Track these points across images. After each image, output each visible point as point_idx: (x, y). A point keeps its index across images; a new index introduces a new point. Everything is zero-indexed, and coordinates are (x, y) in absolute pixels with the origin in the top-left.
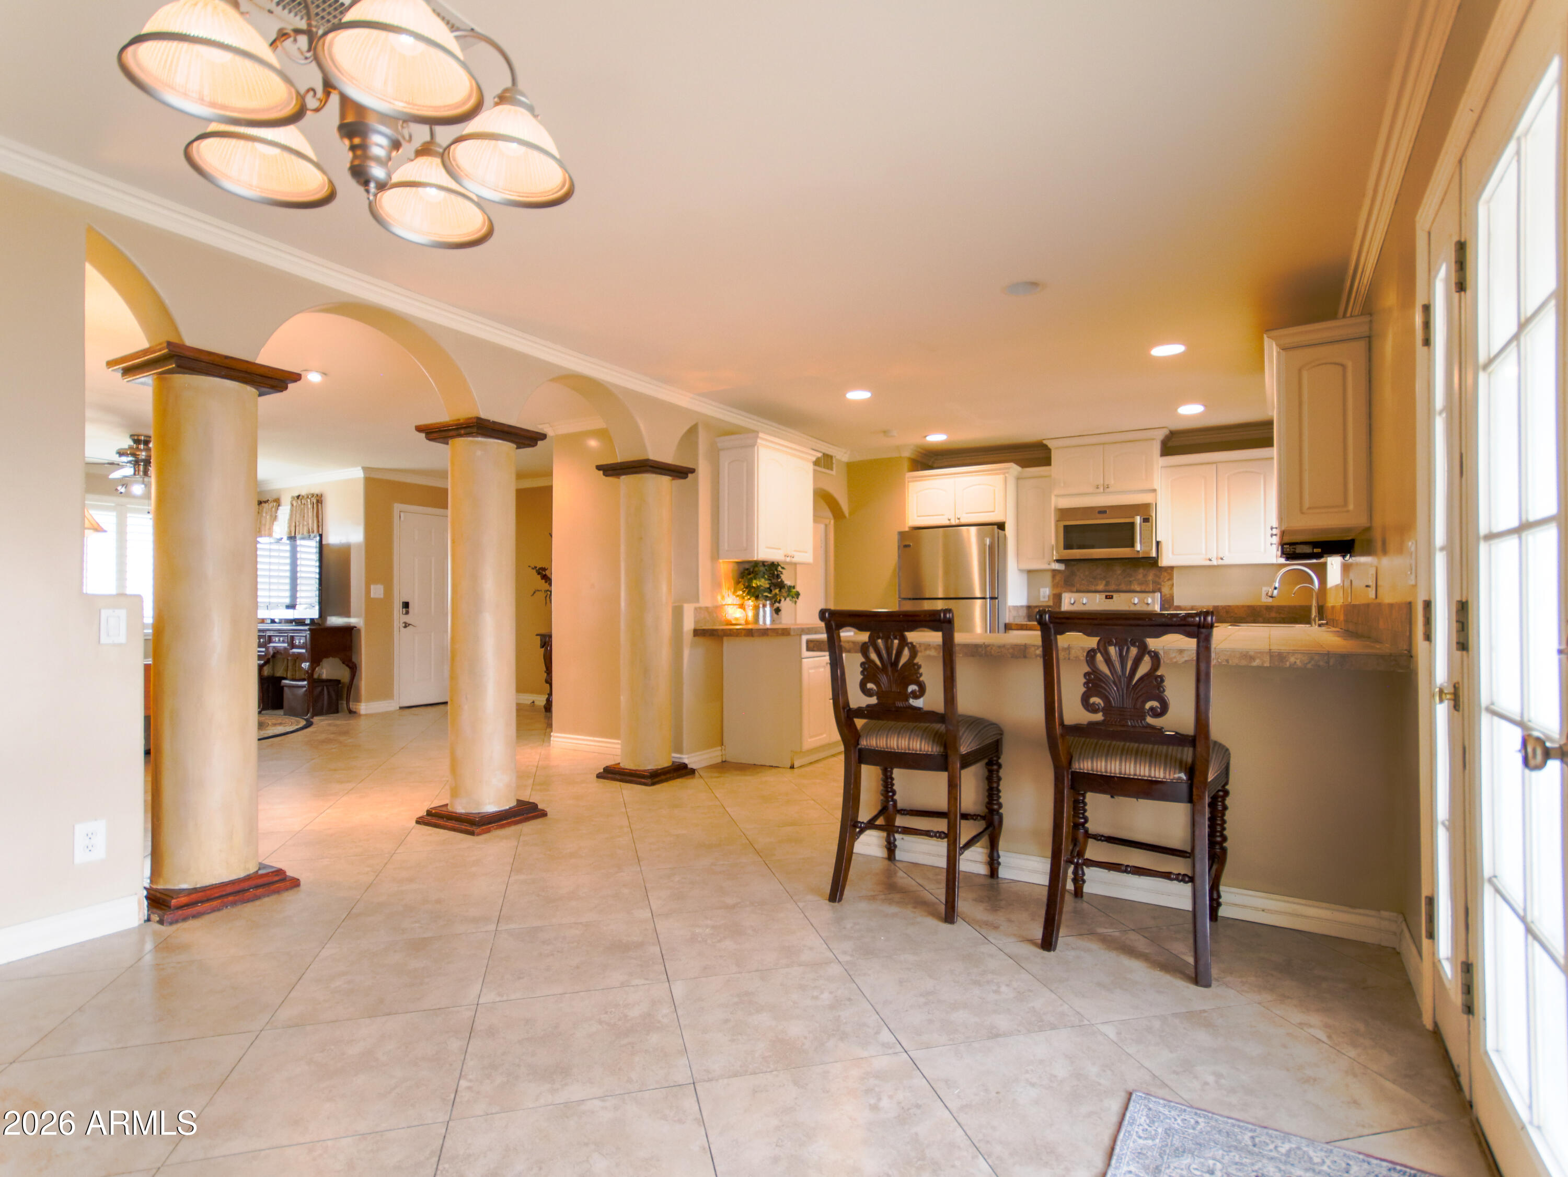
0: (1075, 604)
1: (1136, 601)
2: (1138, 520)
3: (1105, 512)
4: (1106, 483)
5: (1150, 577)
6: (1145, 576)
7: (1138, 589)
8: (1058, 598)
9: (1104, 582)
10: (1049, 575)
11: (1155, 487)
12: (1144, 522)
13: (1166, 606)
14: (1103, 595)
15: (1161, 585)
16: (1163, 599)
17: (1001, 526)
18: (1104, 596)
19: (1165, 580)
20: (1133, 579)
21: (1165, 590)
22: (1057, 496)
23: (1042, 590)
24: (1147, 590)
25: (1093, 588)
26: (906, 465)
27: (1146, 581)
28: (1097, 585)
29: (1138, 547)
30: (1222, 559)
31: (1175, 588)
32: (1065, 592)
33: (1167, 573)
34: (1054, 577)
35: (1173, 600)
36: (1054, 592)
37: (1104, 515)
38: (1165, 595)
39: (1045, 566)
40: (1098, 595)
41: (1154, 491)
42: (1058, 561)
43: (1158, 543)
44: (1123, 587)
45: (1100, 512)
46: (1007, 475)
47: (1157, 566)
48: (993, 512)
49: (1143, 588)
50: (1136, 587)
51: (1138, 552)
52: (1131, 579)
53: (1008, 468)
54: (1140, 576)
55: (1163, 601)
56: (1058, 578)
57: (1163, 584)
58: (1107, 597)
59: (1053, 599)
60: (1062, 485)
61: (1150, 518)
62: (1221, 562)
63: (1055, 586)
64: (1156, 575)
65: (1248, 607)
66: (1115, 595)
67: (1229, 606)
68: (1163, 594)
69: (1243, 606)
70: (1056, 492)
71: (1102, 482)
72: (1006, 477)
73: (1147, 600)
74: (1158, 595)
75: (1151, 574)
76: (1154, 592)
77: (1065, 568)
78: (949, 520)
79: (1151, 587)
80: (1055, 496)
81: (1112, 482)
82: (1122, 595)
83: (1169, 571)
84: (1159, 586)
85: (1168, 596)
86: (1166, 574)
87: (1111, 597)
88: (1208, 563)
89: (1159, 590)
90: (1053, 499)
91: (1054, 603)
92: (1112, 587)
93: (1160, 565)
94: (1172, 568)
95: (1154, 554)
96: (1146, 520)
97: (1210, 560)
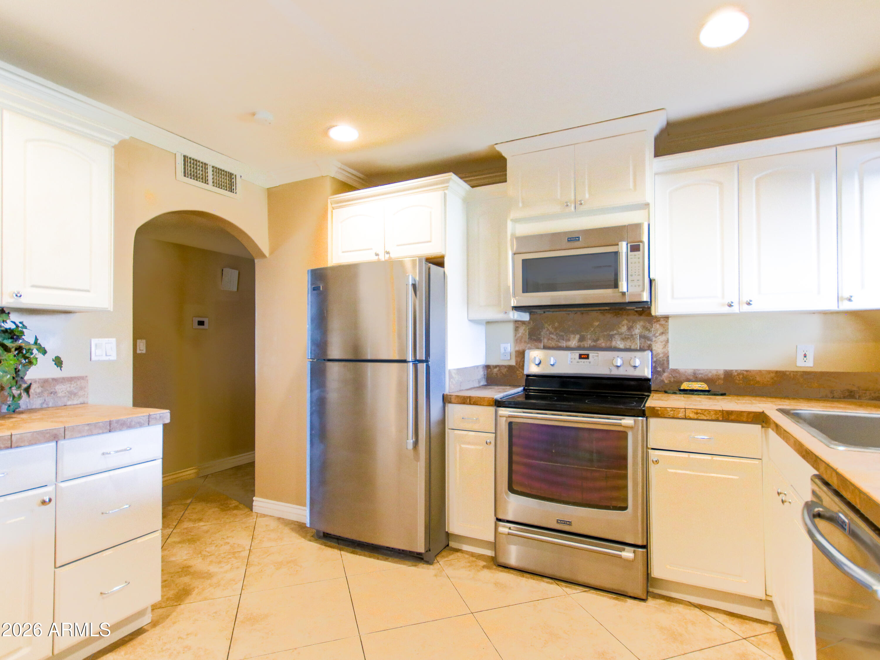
0: (540, 365)
1: (619, 362)
2: (623, 247)
3: (577, 239)
4: (579, 198)
5: (638, 330)
6: (630, 328)
7: (621, 345)
8: (521, 355)
9: (578, 337)
10: (510, 328)
11: (648, 199)
12: (631, 251)
13: (659, 369)
14: (576, 354)
15: (651, 340)
16: (655, 359)
17: (439, 262)
18: (577, 356)
19: (657, 335)
20: (615, 332)
21: (658, 347)
22: (515, 221)
23: (502, 346)
24: (633, 347)
25: (564, 344)
26: (328, 186)
27: (632, 335)
28: (569, 340)
29: (623, 286)
30: (749, 304)
31: (670, 344)
32: (530, 348)
33: (660, 325)
34: (516, 329)
35: (668, 361)
36: (517, 349)
37: (577, 244)
38: (658, 354)
39: (500, 316)
40: (568, 353)
41: (647, 205)
42: (516, 308)
43: (651, 281)
44: (602, 343)
45: (570, 240)
46: (446, 191)
47: (650, 314)
48: (430, 242)
49: (628, 344)
50: (619, 342)
51: (624, 294)
52: (611, 333)
53: (447, 181)
54: (624, 329)
55: (655, 362)
56: (522, 330)
57: (654, 339)
58: (581, 357)
59: (516, 357)
60: (521, 205)
61: (641, 244)
62: (746, 308)
63: (518, 340)
64: (645, 328)
65: (777, 372)
66: (592, 354)
67: (747, 371)
68: (654, 352)
69: (769, 372)
70: (513, 214)
71: (573, 198)
72: (445, 194)
73: (635, 362)
74: (648, 354)
75: (638, 326)
76: (642, 350)
77: (530, 319)
78: (377, 255)
79: (637, 343)
80: (512, 220)
81: (587, 196)
82: (601, 354)
83: (663, 322)
84: (649, 342)
85: (661, 355)
86: (658, 326)
87: (587, 357)
88: (726, 310)
89: (650, 348)
90: (510, 224)
91: (517, 362)
92: (589, 343)
93: (653, 313)
94: (666, 318)
95: (645, 297)
96: (635, 248)
97: (730, 306)
